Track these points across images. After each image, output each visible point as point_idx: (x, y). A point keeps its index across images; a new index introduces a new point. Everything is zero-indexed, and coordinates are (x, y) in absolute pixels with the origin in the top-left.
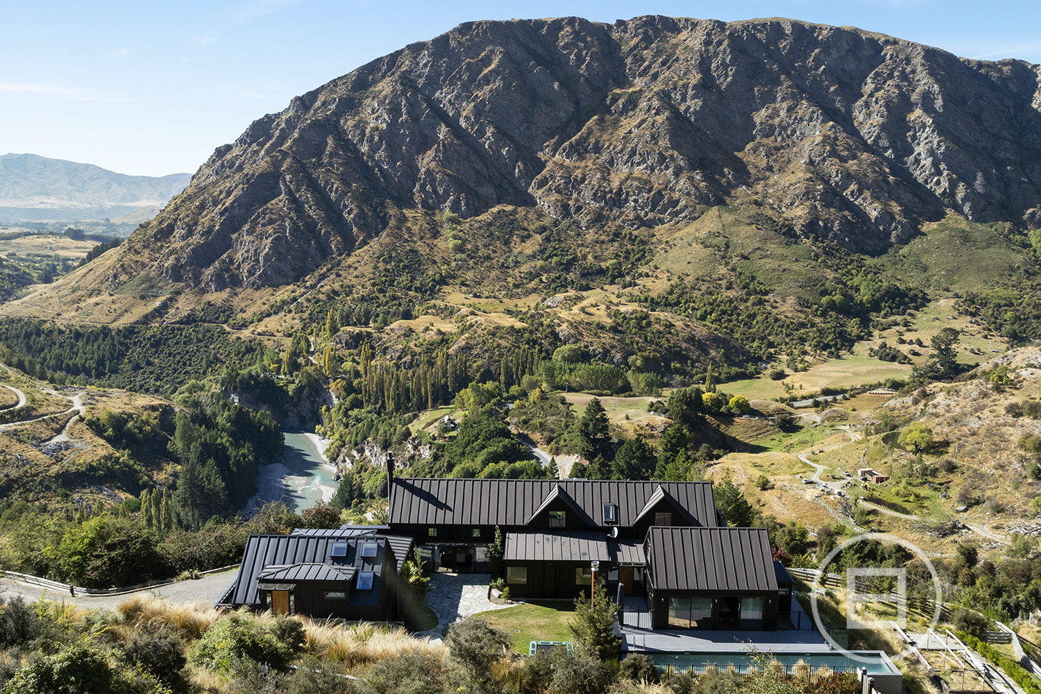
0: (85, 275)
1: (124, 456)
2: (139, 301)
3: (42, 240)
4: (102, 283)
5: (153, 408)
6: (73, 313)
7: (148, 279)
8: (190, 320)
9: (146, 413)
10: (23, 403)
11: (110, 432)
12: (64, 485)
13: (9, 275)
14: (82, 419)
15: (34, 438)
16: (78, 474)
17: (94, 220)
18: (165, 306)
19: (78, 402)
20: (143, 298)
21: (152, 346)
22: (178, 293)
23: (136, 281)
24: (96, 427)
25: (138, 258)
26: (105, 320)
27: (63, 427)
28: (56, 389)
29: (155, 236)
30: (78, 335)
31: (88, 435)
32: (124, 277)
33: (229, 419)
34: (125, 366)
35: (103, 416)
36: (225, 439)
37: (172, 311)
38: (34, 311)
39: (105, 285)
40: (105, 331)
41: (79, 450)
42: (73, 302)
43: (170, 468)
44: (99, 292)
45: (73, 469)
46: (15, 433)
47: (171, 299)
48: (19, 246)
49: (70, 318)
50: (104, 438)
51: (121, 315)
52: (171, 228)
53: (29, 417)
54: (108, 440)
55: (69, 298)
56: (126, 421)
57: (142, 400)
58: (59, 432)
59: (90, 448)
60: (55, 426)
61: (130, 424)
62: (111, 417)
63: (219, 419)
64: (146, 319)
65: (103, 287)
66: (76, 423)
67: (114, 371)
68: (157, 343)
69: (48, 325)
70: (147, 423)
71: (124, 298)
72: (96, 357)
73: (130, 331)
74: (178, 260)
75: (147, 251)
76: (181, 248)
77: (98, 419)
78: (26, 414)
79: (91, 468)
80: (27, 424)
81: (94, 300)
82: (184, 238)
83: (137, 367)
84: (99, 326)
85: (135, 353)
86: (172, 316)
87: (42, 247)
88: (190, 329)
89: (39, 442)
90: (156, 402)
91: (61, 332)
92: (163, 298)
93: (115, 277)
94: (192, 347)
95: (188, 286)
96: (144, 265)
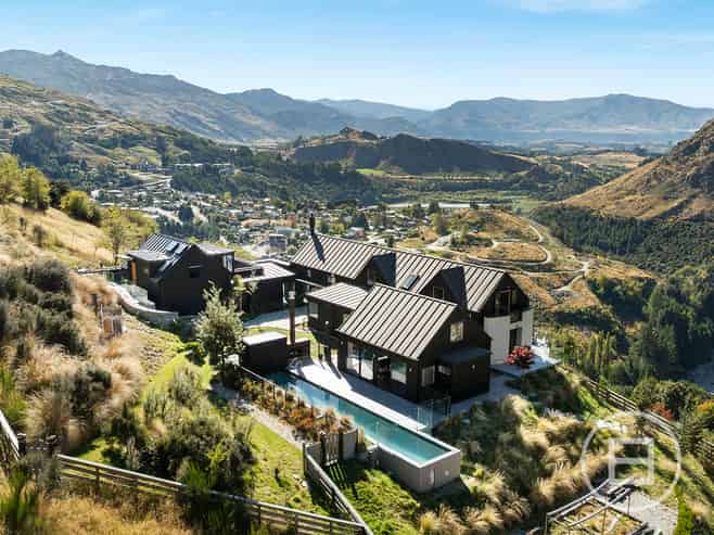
0: (627, 180)
1: (606, 309)
2: (663, 202)
3: (618, 156)
4: (638, 186)
5: (641, 280)
6: (613, 207)
7: (672, 184)
8: (699, 218)
9: (633, 282)
10: (549, 260)
11: (601, 290)
12: (559, 321)
13: (585, 179)
14: (584, 278)
15: (548, 285)
16: (569, 314)
17: (661, 142)
18: (681, 207)
19: (586, 266)
20: (665, 198)
21: (664, 236)
22: (694, 196)
23: (664, 184)
24: (593, 286)
25: (668, 168)
26: (634, 213)
27: (570, 281)
28: (576, 255)
29: (684, 151)
30: (613, 222)
31: (586, 289)
32: (654, 182)
33: (701, 298)
34: (641, 249)
35: (599, 278)
36: (690, 313)
37: (686, 211)
38: (588, 202)
39: (641, 187)
40: (632, 221)
41: (575, 298)
42: (615, 198)
43: (639, 325)
44: (635, 192)
45: (567, 311)
46: (538, 279)
47: (687, 201)
48: (599, 159)
49: (611, 209)
50: (596, 293)
51: (647, 210)
52: (697, 145)
53: (550, 271)
54: (599, 296)
55: (613, 195)
56: (616, 285)
57: (634, 272)
58: (566, 284)
59: (583, 299)
60: (565, 279)
61: (618, 288)
62: (605, 279)
63: (692, 297)
64: (664, 215)
65: (638, 189)
66: (579, 280)
67: (633, 251)
68: (669, 234)
69: (594, 214)
70: (632, 289)
71: (651, 197)
72: (622, 240)
73: (650, 223)
74: (698, 170)
75: (676, 162)
76: (703, 161)
77: (595, 280)
78: (549, 268)
79: (579, 312)
80: (547, 275)
81: (631, 197)
82: (706, 153)
83: (649, 251)
84: (628, 217)
85: (650, 241)
86: (685, 214)
87: (616, 160)
88: (696, 226)
89: (551, 287)
90: (644, 275)
91: (601, 219)
92: (680, 200)
93: (648, 181)
94: (696, 240)
95: (703, 192)
96: (671, 173)
